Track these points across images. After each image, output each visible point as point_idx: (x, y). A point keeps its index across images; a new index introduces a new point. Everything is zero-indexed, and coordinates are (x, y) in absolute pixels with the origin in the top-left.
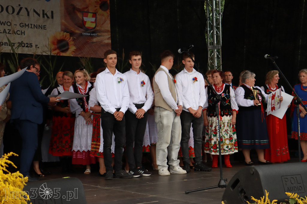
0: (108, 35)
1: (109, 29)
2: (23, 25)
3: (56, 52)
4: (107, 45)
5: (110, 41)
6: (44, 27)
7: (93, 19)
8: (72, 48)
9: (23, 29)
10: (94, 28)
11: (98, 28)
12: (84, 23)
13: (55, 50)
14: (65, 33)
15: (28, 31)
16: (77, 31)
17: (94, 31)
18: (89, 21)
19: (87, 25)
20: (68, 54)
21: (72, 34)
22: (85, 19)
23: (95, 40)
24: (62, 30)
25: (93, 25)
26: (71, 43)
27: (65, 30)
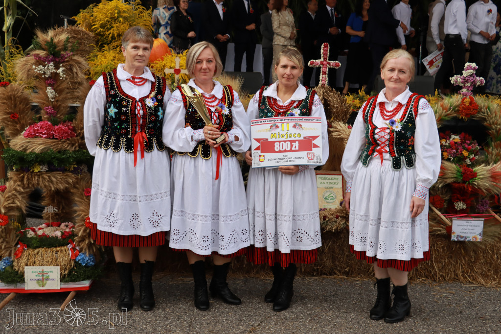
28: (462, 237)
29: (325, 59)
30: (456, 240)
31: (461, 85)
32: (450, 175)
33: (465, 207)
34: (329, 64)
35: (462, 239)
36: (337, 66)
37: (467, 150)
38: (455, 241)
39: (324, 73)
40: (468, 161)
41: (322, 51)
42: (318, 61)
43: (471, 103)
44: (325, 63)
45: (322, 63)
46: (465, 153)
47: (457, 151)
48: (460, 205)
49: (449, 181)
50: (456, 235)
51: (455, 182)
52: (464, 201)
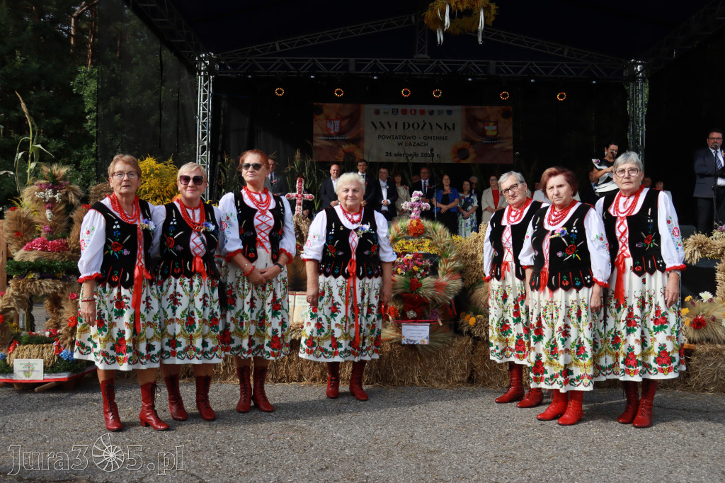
0: (511, 141)
1: (511, 135)
2: (426, 138)
3: (457, 159)
4: (509, 151)
5: (512, 147)
6: (446, 138)
7: (495, 128)
8: (472, 156)
9: (426, 141)
10: (494, 136)
11: (499, 136)
12: (485, 131)
13: (455, 158)
14: (466, 142)
15: (431, 143)
16: (478, 140)
17: (494, 138)
18: (491, 130)
19: (488, 133)
20: (468, 161)
21: (472, 142)
22: (486, 128)
23: (496, 147)
24: (462, 140)
25: (495, 133)
26: (471, 150)
27: (466, 139)
28: (411, 341)
29: (300, 192)
30: (406, 343)
31: (410, 209)
32: (399, 286)
33: (415, 315)
34: (303, 196)
35: (412, 343)
36: (310, 198)
37: (418, 266)
38: (405, 345)
39: (300, 204)
40: (419, 276)
41: (297, 185)
42: (294, 194)
43: (417, 224)
44: (299, 195)
45: (297, 196)
46: (416, 268)
47: (408, 266)
48: (411, 314)
49: (399, 291)
50: (406, 338)
51: (404, 293)
52: (414, 310)
